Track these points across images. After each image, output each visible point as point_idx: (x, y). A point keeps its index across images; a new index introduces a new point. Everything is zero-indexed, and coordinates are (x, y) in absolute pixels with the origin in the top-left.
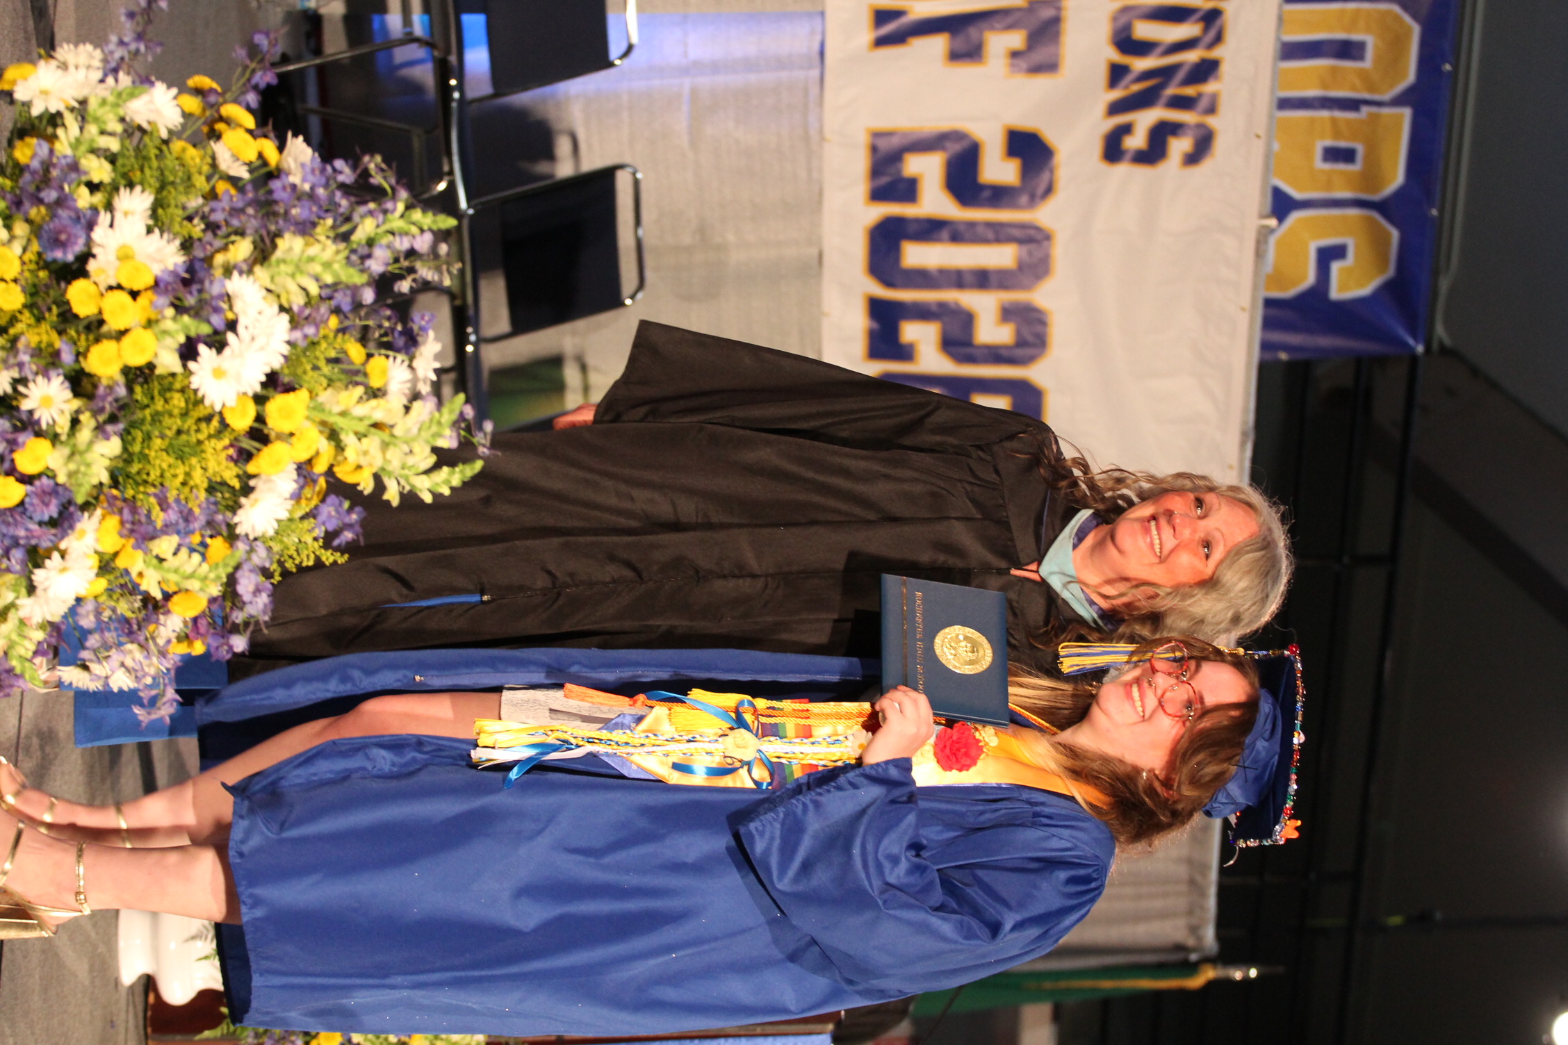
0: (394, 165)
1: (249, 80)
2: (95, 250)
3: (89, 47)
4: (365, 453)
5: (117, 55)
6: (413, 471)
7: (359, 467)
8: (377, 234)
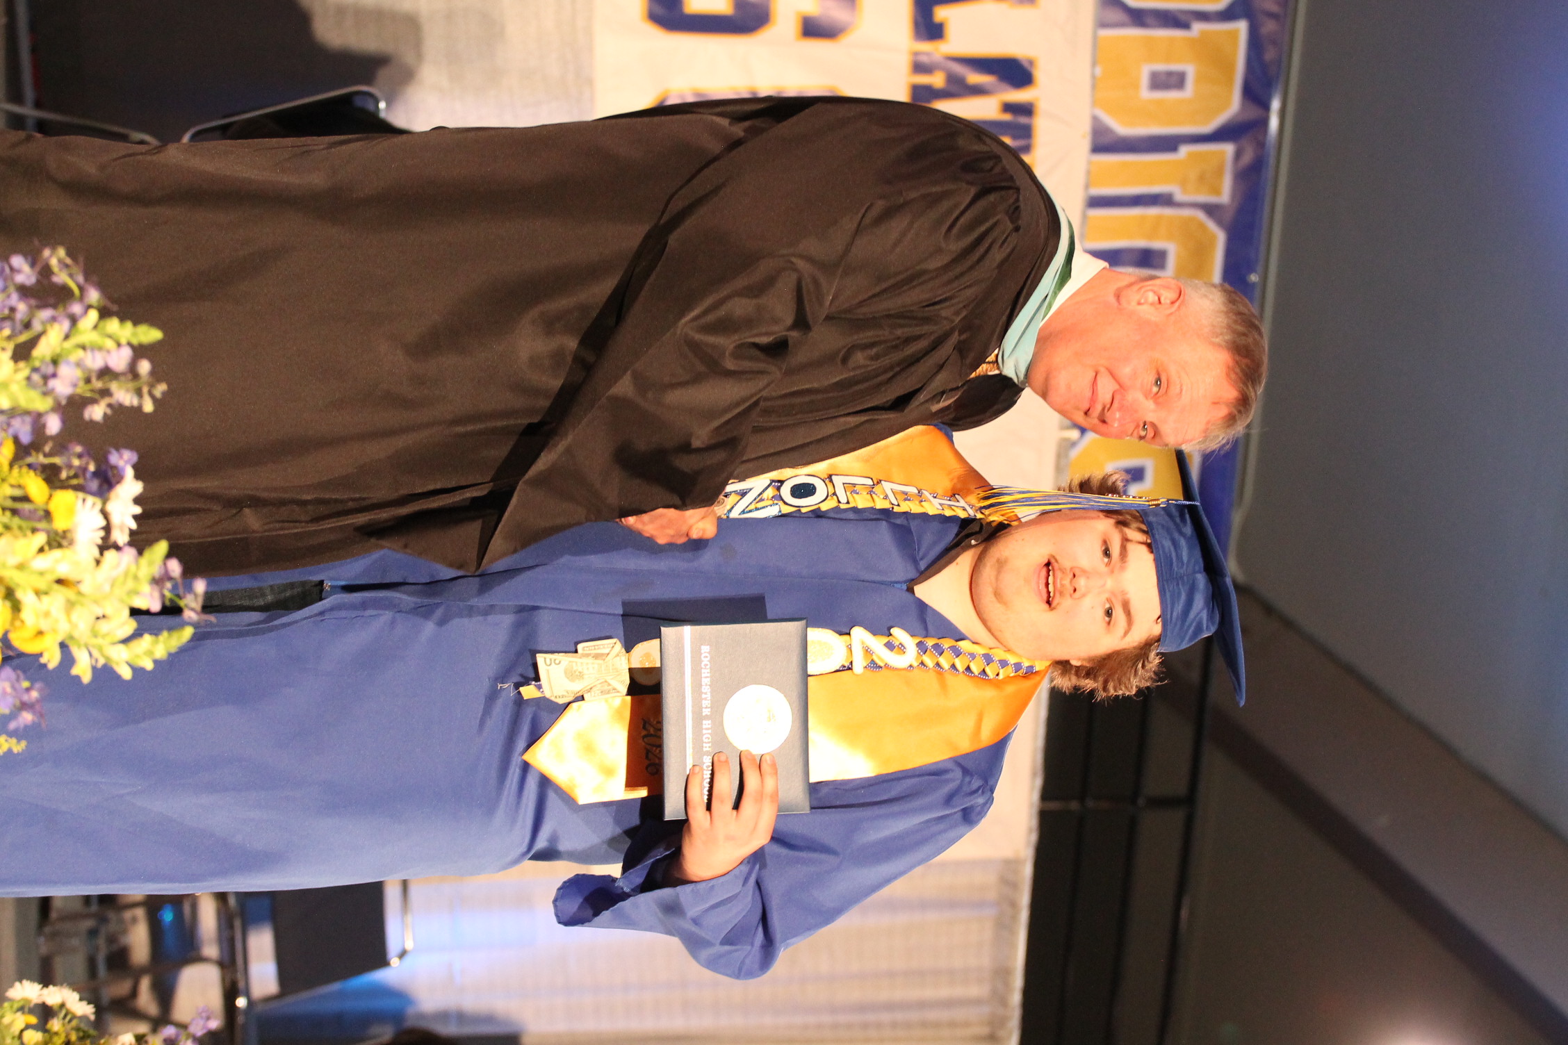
0: (81, 259)
4: (47, 614)
6: (109, 639)
7: (40, 633)
8: (62, 349)
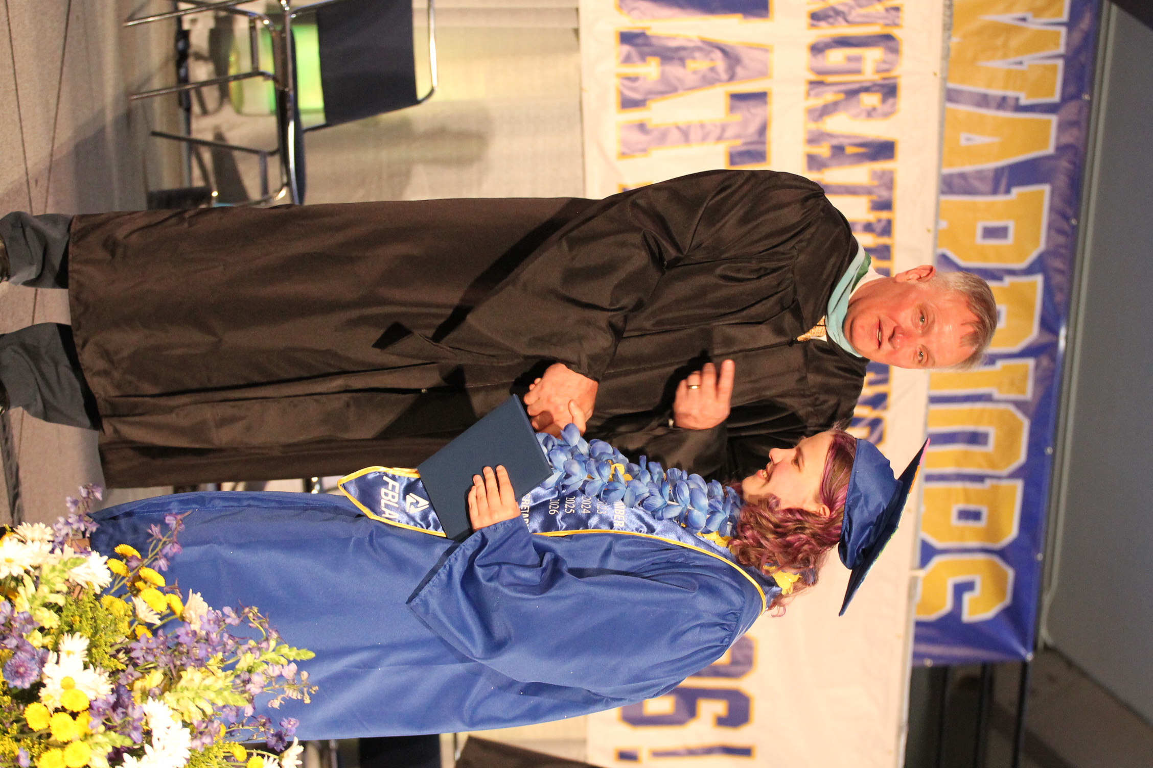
1: (161, 550)
2: (45, 682)
3: (42, 525)
5: (64, 532)
8: (254, 663)
